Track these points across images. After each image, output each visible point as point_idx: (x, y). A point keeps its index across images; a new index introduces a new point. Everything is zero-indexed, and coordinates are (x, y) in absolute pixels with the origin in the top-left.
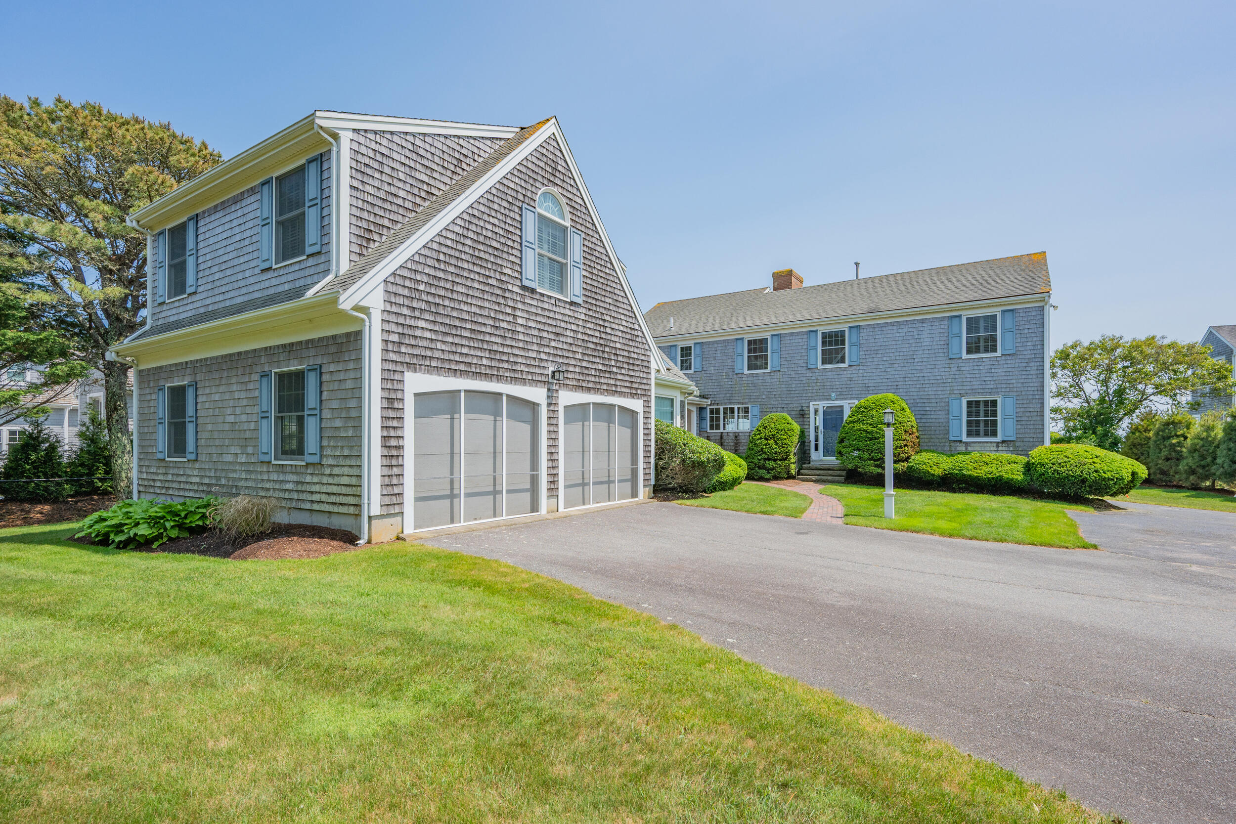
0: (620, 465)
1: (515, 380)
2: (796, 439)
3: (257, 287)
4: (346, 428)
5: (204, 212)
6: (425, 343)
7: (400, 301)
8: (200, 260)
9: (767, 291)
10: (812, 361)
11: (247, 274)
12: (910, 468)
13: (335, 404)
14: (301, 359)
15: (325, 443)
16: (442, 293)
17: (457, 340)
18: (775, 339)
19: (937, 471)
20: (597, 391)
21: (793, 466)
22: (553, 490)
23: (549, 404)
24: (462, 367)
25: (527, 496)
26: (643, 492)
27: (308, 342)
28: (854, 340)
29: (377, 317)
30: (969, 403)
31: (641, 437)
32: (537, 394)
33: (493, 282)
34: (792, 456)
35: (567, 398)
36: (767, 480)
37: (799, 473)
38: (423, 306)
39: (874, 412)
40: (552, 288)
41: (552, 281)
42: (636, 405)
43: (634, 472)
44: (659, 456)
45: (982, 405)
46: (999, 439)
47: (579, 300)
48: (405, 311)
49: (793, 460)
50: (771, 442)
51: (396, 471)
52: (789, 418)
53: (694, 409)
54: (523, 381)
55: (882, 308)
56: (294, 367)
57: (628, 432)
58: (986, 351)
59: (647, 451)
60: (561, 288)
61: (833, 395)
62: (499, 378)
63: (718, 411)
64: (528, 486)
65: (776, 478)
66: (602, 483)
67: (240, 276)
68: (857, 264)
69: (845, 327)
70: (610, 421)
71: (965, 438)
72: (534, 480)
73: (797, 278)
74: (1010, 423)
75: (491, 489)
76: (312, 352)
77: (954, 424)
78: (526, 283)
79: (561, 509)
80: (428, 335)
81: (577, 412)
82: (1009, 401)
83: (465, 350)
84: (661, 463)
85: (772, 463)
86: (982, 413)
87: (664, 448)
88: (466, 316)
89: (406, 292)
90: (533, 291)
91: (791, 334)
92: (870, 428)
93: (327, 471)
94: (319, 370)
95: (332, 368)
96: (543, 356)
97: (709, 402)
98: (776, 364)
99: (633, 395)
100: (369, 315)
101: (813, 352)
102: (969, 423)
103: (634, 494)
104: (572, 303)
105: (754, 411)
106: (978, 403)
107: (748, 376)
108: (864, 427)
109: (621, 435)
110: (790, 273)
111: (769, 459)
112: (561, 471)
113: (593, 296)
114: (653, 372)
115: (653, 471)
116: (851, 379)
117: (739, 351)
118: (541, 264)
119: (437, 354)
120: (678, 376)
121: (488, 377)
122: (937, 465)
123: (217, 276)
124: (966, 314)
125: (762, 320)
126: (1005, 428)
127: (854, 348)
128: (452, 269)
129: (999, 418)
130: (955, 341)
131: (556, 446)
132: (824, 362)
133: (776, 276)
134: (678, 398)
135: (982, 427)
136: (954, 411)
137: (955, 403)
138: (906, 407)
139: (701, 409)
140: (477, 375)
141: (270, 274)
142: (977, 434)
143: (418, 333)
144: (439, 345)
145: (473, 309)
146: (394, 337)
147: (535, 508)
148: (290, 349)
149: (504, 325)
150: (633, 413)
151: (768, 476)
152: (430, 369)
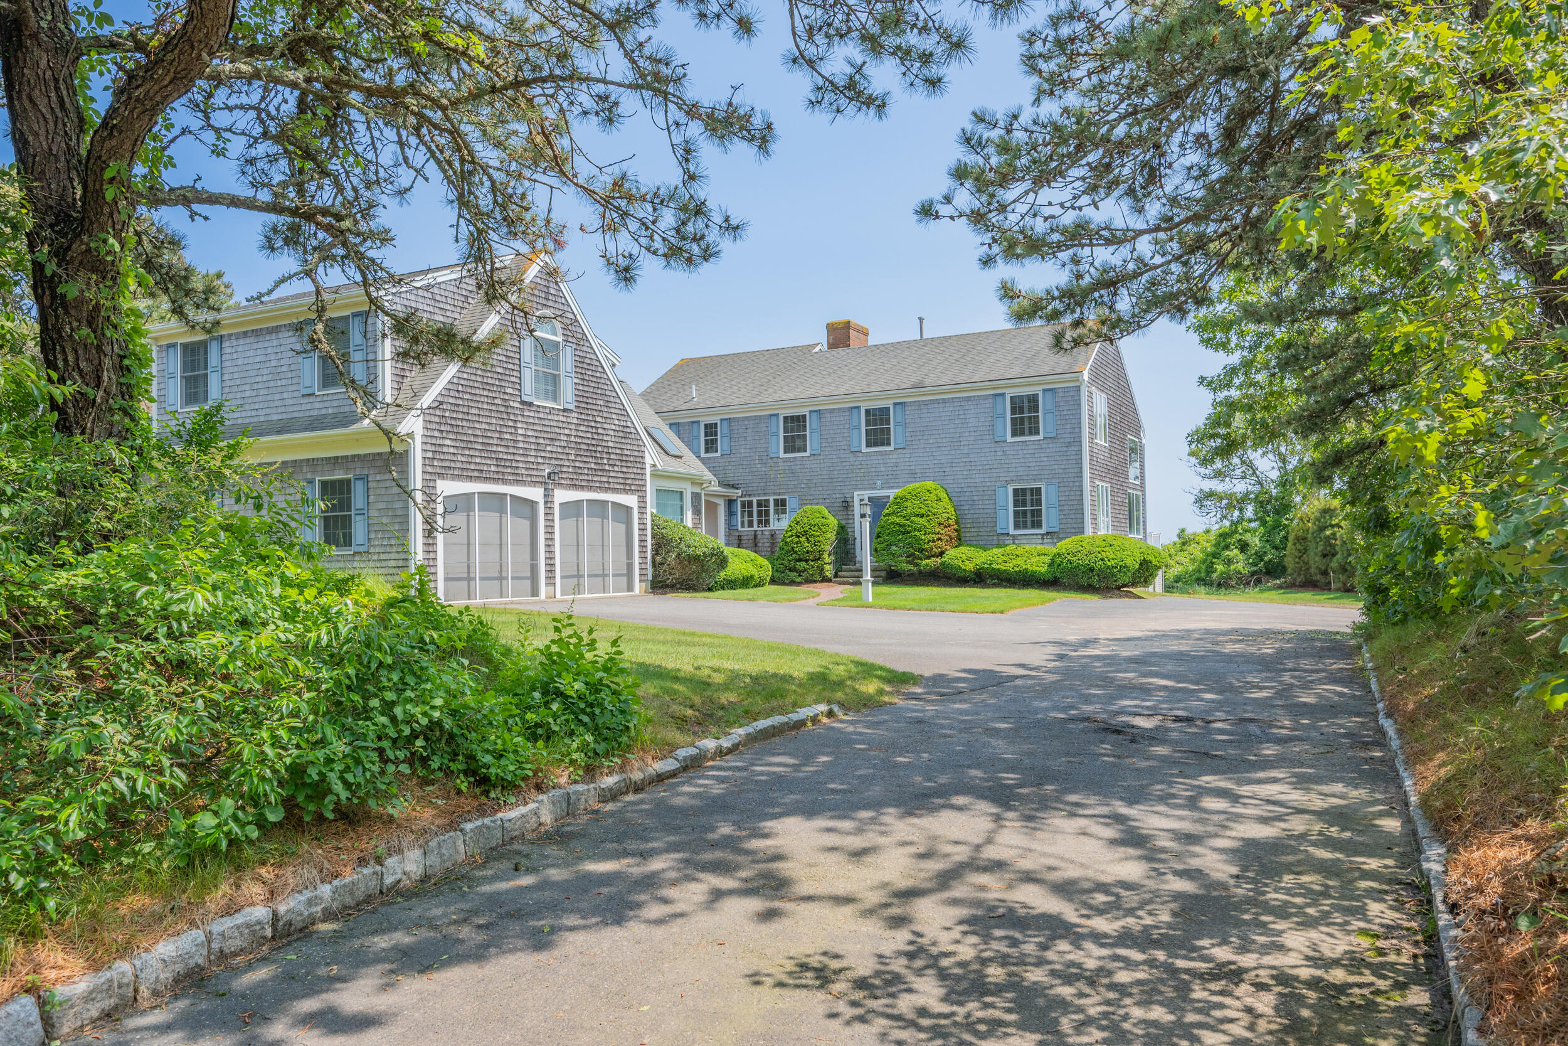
0: (614, 559)
1: (517, 482)
2: (831, 536)
3: (296, 408)
4: (392, 523)
5: (230, 335)
6: (450, 457)
7: (433, 426)
8: (226, 377)
9: (817, 349)
10: (856, 444)
11: (285, 396)
12: (943, 564)
13: (382, 506)
14: (347, 470)
15: (372, 535)
16: (461, 416)
17: (472, 453)
18: (814, 415)
19: (969, 566)
20: (590, 488)
21: (827, 567)
22: (550, 579)
23: (546, 502)
24: (476, 474)
25: (528, 582)
26: (638, 587)
27: (353, 457)
28: (899, 419)
29: (418, 440)
30: (1016, 491)
31: (636, 532)
32: (535, 493)
33: (497, 401)
34: (826, 555)
35: (562, 496)
36: (799, 584)
37: (836, 576)
38: (448, 428)
39: (909, 504)
40: (546, 398)
41: (546, 391)
42: (631, 500)
43: (630, 567)
44: (656, 552)
45: (1028, 493)
46: (1043, 531)
47: (572, 407)
48: (437, 434)
49: (827, 560)
50: (803, 539)
51: (432, 555)
52: (826, 512)
53: (721, 503)
54: (523, 483)
55: (928, 382)
56: (339, 476)
57: (623, 527)
58: (1031, 434)
59: (643, 547)
60: (555, 397)
61: (879, 483)
62: (504, 481)
63: (750, 504)
64: (528, 574)
65: (808, 581)
66: (596, 576)
67: (277, 397)
68: (921, 320)
69: (889, 403)
70: (604, 517)
71: (1012, 531)
72: (534, 569)
73: (858, 331)
74: (1054, 512)
75: (497, 575)
76: (359, 465)
77: (1001, 514)
78: (525, 398)
79: (558, 596)
80: (452, 450)
81: (572, 510)
82: (1052, 489)
83: (478, 460)
84: (658, 559)
85: (803, 564)
86: (1029, 502)
87: (661, 543)
88: (478, 433)
89: (437, 419)
90: (531, 404)
91: (832, 411)
92: (903, 521)
93: (375, 557)
94: (365, 479)
95: (378, 477)
96: (540, 460)
97: (740, 492)
98: (816, 446)
99: (626, 491)
100: (413, 439)
101: (856, 432)
102: (1016, 513)
103: (630, 588)
104: (565, 410)
105: (791, 503)
106: (1024, 490)
107: (785, 460)
108: (898, 520)
109: (615, 531)
110: (847, 325)
111: (800, 560)
112: (558, 562)
113: (583, 400)
114: (648, 467)
115: (649, 566)
116: (897, 465)
117: (774, 430)
118: (537, 379)
119: (459, 465)
120: (692, 465)
121: (495, 481)
122: (970, 559)
123: (248, 394)
124: (1010, 392)
125: (801, 392)
126: (1050, 519)
127: (899, 429)
128: (467, 396)
129: (1043, 507)
130: (999, 421)
131: (552, 539)
132: (868, 445)
133: (832, 328)
134: (688, 490)
135: (1029, 519)
136: (1000, 502)
137: (1001, 491)
138: (943, 495)
139: (730, 502)
140: (487, 480)
141: (312, 399)
142: (1025, 526)
143: (445, 449)
144: (460, 458)
145: (484, 426)
146: (430, 455)
147: (535, 592)
148: (335, 461)
149: (507, 436)
150: (628, 509)
151: (799, 580)
152: (454, 477)
